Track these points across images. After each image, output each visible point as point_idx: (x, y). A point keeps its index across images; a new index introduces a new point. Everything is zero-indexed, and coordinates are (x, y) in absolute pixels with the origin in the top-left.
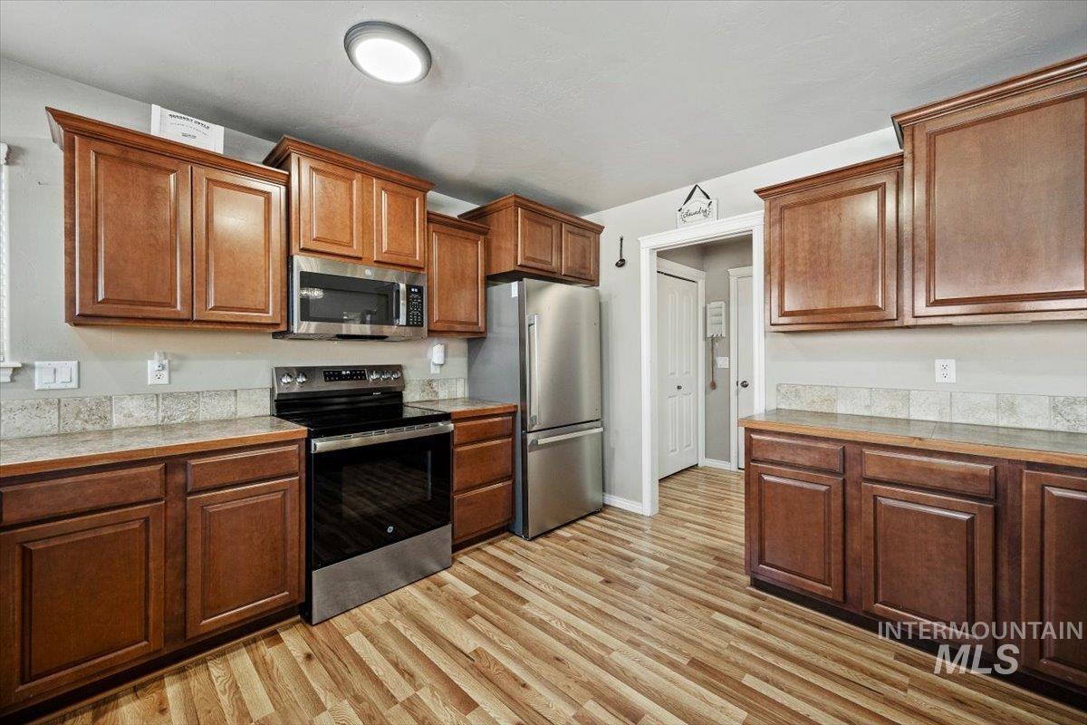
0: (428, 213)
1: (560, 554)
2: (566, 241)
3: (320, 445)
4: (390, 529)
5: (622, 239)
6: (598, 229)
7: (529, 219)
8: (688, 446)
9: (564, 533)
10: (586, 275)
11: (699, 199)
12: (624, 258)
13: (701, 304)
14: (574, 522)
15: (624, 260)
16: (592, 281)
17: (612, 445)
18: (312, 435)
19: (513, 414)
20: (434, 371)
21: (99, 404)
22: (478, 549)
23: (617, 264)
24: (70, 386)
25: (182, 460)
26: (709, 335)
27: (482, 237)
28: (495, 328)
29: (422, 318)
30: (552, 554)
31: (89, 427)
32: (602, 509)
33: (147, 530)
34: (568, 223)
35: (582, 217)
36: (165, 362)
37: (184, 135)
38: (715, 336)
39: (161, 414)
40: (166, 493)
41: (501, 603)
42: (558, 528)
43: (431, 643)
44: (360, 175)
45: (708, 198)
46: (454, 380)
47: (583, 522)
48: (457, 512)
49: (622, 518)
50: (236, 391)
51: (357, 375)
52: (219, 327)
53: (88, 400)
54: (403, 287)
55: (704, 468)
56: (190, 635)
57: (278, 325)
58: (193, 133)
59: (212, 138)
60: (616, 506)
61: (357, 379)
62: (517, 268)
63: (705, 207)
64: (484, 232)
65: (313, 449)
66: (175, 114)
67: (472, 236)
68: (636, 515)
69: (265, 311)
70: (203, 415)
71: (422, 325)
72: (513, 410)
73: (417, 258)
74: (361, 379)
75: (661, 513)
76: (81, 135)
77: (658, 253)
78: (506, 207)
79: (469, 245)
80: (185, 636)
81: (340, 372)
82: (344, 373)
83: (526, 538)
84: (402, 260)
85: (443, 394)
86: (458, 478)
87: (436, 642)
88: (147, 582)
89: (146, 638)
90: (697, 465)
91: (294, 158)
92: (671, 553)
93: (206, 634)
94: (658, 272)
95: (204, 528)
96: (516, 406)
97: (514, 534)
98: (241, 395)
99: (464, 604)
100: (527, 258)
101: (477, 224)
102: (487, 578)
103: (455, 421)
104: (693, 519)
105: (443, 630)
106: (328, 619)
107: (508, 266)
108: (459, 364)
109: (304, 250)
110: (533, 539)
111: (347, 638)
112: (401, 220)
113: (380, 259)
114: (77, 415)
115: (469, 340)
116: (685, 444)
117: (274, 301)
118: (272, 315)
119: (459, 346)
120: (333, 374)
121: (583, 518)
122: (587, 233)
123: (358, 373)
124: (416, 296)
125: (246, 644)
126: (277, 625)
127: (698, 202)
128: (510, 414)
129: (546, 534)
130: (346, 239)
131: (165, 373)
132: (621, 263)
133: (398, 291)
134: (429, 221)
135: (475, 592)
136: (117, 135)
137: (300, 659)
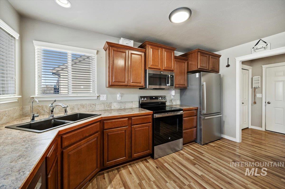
0: (175, 56)
1: (213, 150)
2: (211, 60)
3: (157, 116)
4: (170, 138)
5: (228, 59)
6: (219, 56)
7: (201, 55)
8: (245, 121)
9: (211, 144)
10: (216, 70)
11: (262, 44)
12: (229, 64)
13: (250, 77)
14: (213, 141)
15: (229, 65)
16: (217, 71)
17: (224, 120)
18: (154, 113)
19: (197, 110)
20: (172, 97)
21: (110, 104)
22: (188, 146)
23: (227, 66)
24: (105, 100)
25: (131, 118)
26: (254, 87)
27: (186, 61)
28: (189, 86)
29: (173, 84)
30: (211, 150)
31: (108, 109)
32: (221, 139)
33: (125, 132)
34: (211, 55)
35: (214, 53)
36: (120, 95)
37: (126, 44)
38: (256, 87)
39: (120, 106)
40: (128, 125)
41: (202, 162)
42: (209, 143)
43: (187, 169)
44: (160, 48)
45: (266, 43)
46: (177, 100)
47: (216, 142)
48: (184, 135)
49: (229, 142)
50: (132, 102)
51: (156, 98)
52: (133, 87)
53: (108, 103)
54: (170, 76)
55: (251, 129)
56: (132, 157)
57: (143, 86)
58: (128, 43)
59: (131, 43)
60: (225, 138)
61: (156, 99)
62: (198, 69)
63: (264, 46)
64: (187, 60)
65: (154, 116)
66: (125, 39)
67: (184, 61)
68: (234, 142)
69: (141, 83)
70: (127, 107)
71: (173, 86)
72: (197, 109)
73: (172, 68)
74: (157, 99)
75: (242, 142)
76: (111, 46)
77: (242, 62)
78: (194, 52)
79: (183, 64)
80: (131, 157)
81: (153, 98)
82: (154, 98)
83: (201, 144)
84: (169, 69)
85: (174, 104)
86: (184, 126)
87: (188, 170)
88: (125, 144)
89: (125, 157)
90: (248, 128)
91: (147, 45)
92: (253, 155)
93: (135, 157)
94: (242, 69)
95: (135, 133)
96: (198, 108)
97: (197, 143)
98: (133, 103)
99: (191, 161)
100: (201, 66)
101: (185, 57)
102: (195, 154)
103: (183, 111)
104: (257, 146)
105: (189, 167)
106: (157, 159)
107: (195, 69)
108: (178, 95)
109: (149, 68)
110: (203, 145)
111: (164, 164)
112: (169, 58)
113: (165, 69)
114: (107, 106)
115: (181, 89)
116: (244, 121)
117: (143, 80)
118: (142, 84)
119: (178, 91)
120: (151, 98)
121: (216, 141)
122: (216, 58)
123: (157, 98)
124: (172, 78)
125: (141, 161)
126: (146, 158)
127: (261, 44)
128: (196, 110)
129: (206, 144)
130: (157, 65)
131: (120, 97)
132: (228, 66)
133: (168, 77)
134: (175, 58)
135: (193, 158)
136: (117, 45)
137: (155, 168)
